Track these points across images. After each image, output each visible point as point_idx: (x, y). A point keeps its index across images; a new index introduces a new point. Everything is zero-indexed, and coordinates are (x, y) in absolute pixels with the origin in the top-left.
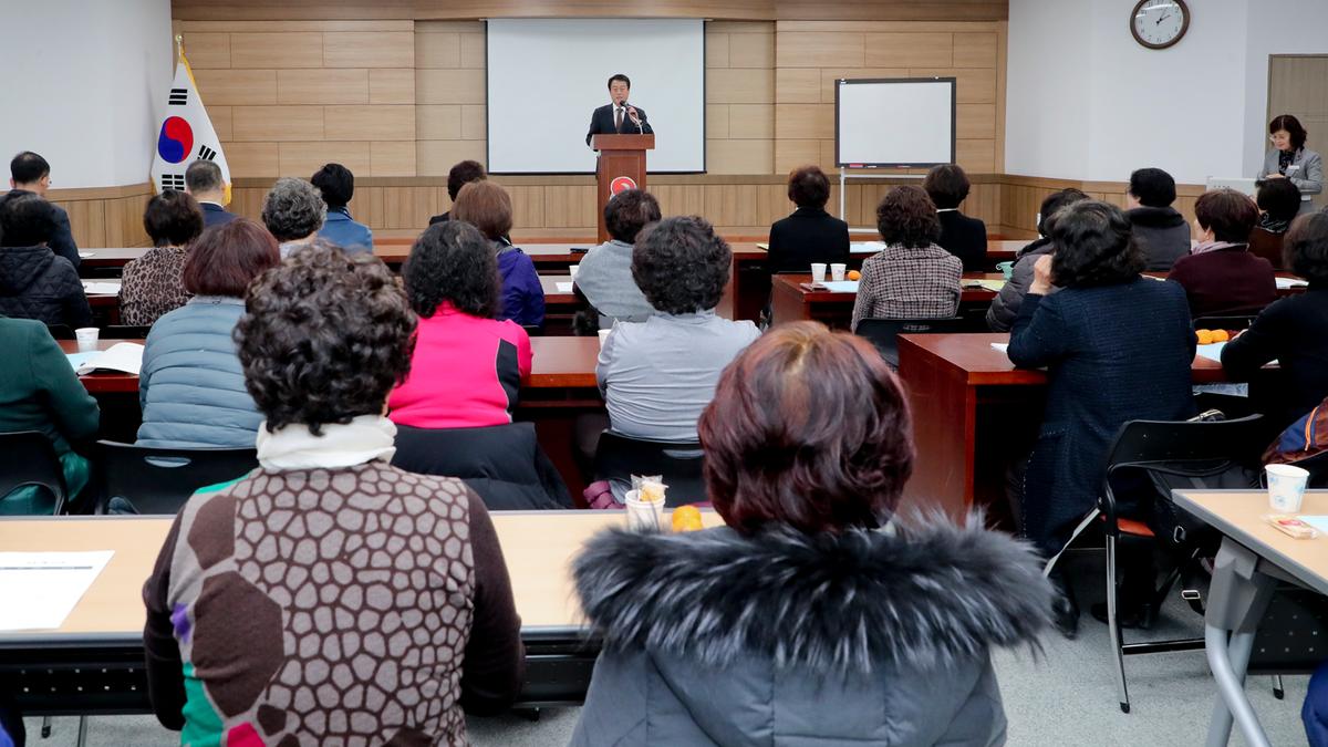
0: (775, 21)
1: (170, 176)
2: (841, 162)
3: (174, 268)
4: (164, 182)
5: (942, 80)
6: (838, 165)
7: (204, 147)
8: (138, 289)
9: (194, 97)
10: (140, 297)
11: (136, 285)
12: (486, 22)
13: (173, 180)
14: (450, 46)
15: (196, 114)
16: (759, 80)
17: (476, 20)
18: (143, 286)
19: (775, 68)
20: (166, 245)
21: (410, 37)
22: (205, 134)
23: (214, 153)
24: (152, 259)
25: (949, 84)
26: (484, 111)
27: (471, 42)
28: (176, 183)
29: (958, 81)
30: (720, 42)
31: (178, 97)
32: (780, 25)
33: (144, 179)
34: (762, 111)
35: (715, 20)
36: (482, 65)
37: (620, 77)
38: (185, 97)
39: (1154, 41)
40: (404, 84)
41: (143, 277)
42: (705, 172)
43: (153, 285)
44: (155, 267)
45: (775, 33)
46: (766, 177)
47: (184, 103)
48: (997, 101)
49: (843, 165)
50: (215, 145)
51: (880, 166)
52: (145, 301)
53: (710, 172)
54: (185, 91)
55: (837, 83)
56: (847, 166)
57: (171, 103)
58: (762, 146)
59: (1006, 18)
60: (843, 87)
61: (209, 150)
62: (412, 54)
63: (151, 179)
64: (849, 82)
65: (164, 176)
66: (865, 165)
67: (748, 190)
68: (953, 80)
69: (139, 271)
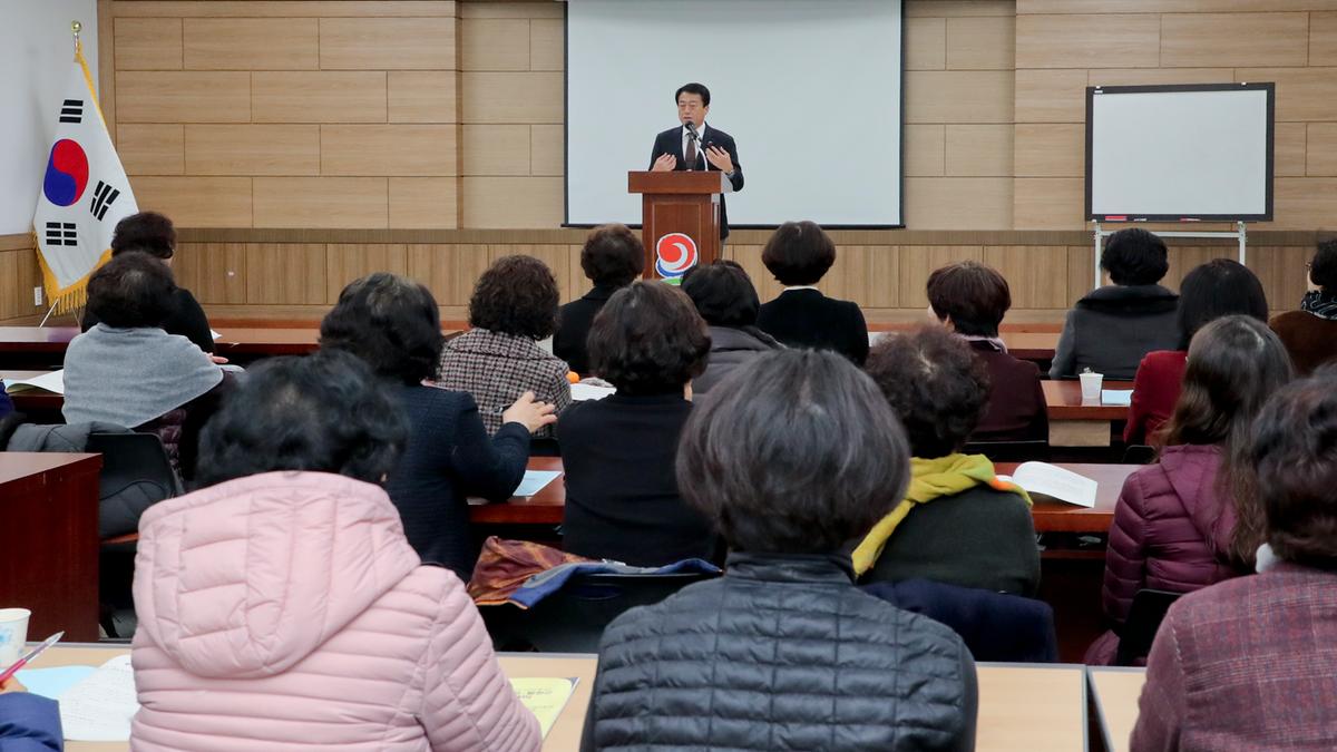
1: (58, 225)
2: (1095, 212)
4: (49, 234)
5: (1251, 87)
6: (1089, 215)
7: (101, 184)
9: (92, 112)
13: (62, 230)
15: (94, 137)
19: (1013, 70)
21: (448, 24)
22: (105, 165)
23: (116, 193)
25: (1264, 93)
26: (562, 134)
27: (546, 31)
28: (58, 234)
29: (1277, 90)
31: (72, 111)
33: (23, 229)
34: (995, 136)
36: (561, 66)
37: (694, 88)
38: (80, 112)
40: (440, 93)
45: (1014, 18)
46: (1001, 233)
47: (78, 120)
49: (1096, 216)
50: (117, 178)
54: (81, 103)
55: (1090, 92)
56: (1101, 218)
57: (62, 120)
58: (996, 188)
60: (1098, 99)
61: (108, 188)
62: (451, 48)
63: (33, 228)
64: (1108, 90)
65: (49, 225)
66: (1130, 217)
68: (1270, 88)
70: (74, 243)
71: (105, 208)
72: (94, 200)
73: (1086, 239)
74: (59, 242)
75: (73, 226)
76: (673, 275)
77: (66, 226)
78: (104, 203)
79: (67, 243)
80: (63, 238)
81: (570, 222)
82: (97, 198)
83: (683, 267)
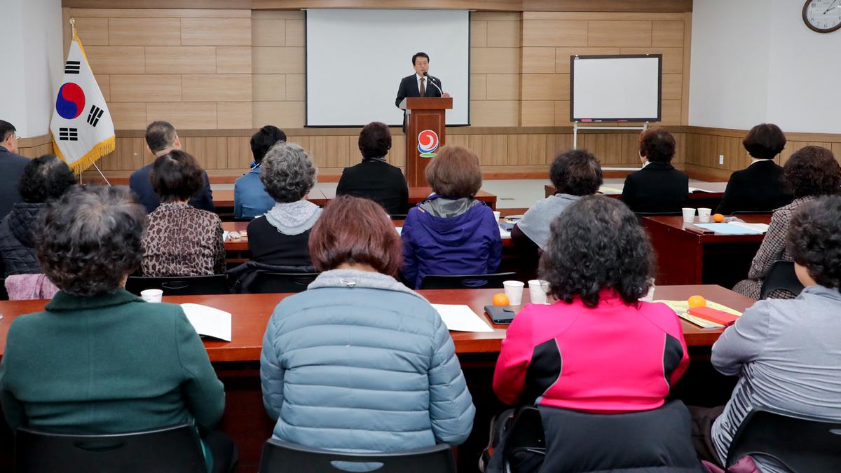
0: (521, 12)
1: (66, 129)
2: (575, 117)
3: (189, 222)
4: (61, 134)
5: (651, 56)
6: (572, 119)
7: (94, 107)
8: (155, 243)
9: (85, 67)
10: (159, 251)
11: (152, 239)
12: (306, 11)
13: (69, 132)
14: (279, 29)
15: (87, 81)
16: (509, 56)
17: (298, 10)
18: (160, 238)
19: (521, 47)
20: (177, 201)
21: (248, 23)
22: (94, 96)
23: (102, 112)
24: (164, 215)
25: (657, 59)
26: (304, 79)
27: (294, 27)
28: (71, 134)
29: (663, 57)
30: (481, 26)
31: (73, 67)
32: (526, 15)
33: (44, 132)
34: (511, 80)
35: (479, 11)
36: (302, 44)
37: (422, 55)
38: (78, 68)
39: (821, 27)
40: (242, 59)
41: (159, 231)
42: (469, 125)
43: (170, 238)
44: (169, 222)
45: (521, 21)
46: (514, 128)
47: (78, 72)
48: (684, 72)
49: (576, 119)
50: (102, 105)
51: (605, 120)
52: (164, 253)
53: (473, 125)
54: (78, 63)
55: (572, 58)
56: (579, 120)
57: (66, 72)
58: (511, 106)
59: (691, 10)
60: (577, 62)
61: (98, 109)
62: (249, 35)
63: (50, 131)
64: (581, 57)
65: (61, 129)
66: (593, 120)
67: (500, 139)
68: (660, 57)
69: (153, 226)
70: (76, 139)
71: (97, 120)
72: (90, 116)
73: (569, 131)
74: (67, 139)
75: (76, 130)
76: (426, 152)
77: (71, 130)
78: (96, 117)
79: (71, 139)
80: (69, 137)
81: (308, 124)
82: (92, 115)
83: (432, 147)
